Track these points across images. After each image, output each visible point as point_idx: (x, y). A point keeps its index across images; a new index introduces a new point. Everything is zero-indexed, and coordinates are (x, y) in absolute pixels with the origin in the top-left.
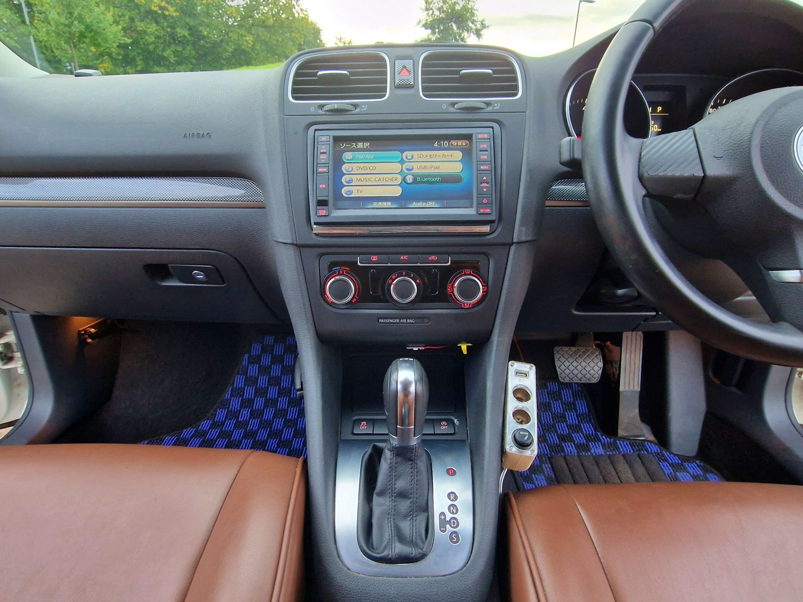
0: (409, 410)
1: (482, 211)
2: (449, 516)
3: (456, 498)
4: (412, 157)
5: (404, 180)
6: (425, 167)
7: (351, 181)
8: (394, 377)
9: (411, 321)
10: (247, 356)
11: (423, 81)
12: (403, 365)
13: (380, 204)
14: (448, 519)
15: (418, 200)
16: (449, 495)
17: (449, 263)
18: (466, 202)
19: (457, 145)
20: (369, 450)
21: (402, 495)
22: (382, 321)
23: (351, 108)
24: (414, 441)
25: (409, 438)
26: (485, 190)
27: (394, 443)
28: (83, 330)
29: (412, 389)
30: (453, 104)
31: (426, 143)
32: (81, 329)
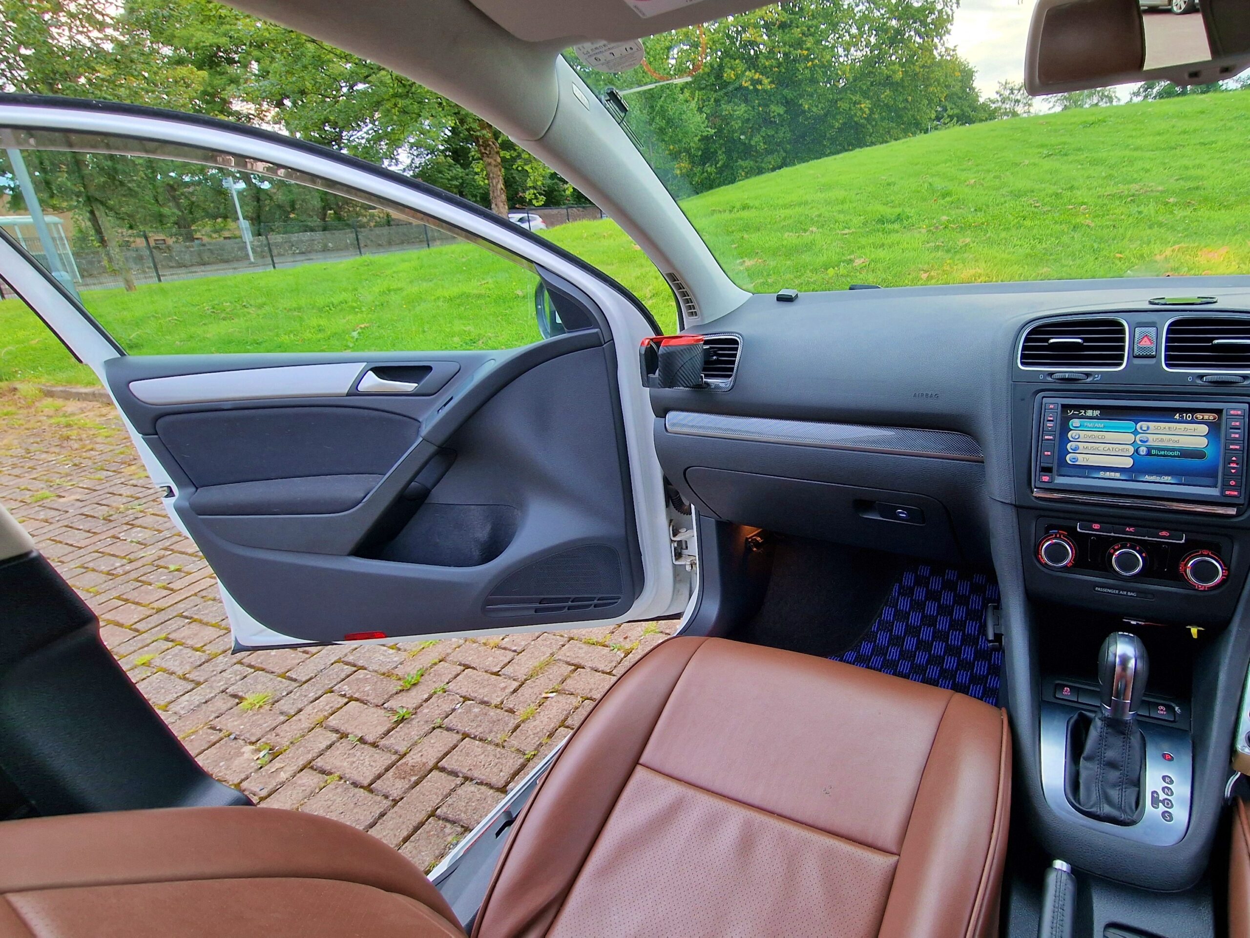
0: (1126, 686)
1: (1227, 493)
3: (1172, 781)
4: (1148, 428)
5: (1137, 451)
6: (1162, 441)
7: (1077, 448)
8: (1112, 649)
9: (1133, 594)
10: (897, 586)
11: (1167, 349)
12: (1122, 639)
13: (1108, 474)
15: (1151, 473)
16: (1164, 778)
17: (1183, 541)
18: (1210, 481)
19: (1203, 419)
20: (1076, 717)
21: (1112, 765)
22: (1099, 589)
23: (1083, 377)
24: (1129, 716)
25: (1123, 713)
26: (1233, 471)
27: (1107, 714)
28: (750, 538)
29: (1132, 664)
30: (1201, 376)
31: (1165, 414)
32: (748, 537)
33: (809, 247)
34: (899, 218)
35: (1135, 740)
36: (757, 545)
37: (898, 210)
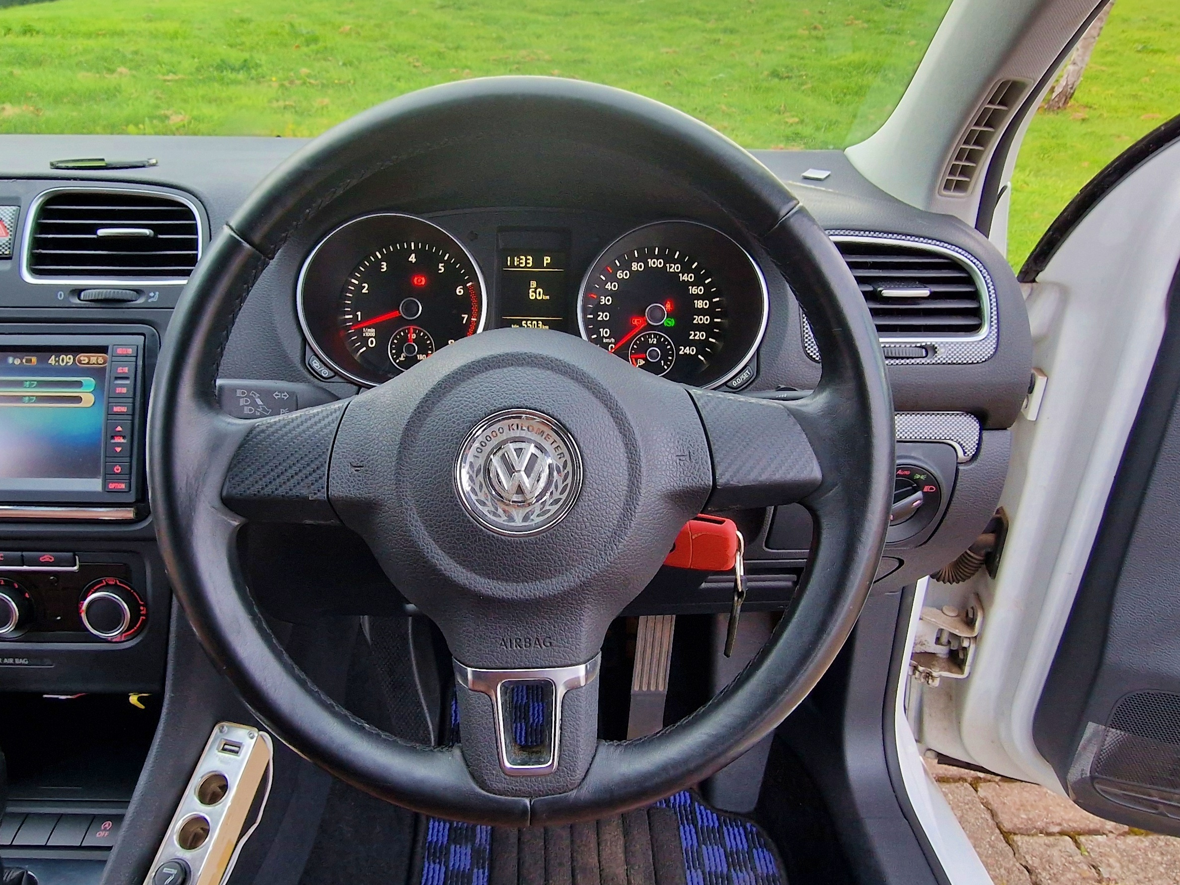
33: (111, 94)
34: (245, 66)
37: (246, 55)
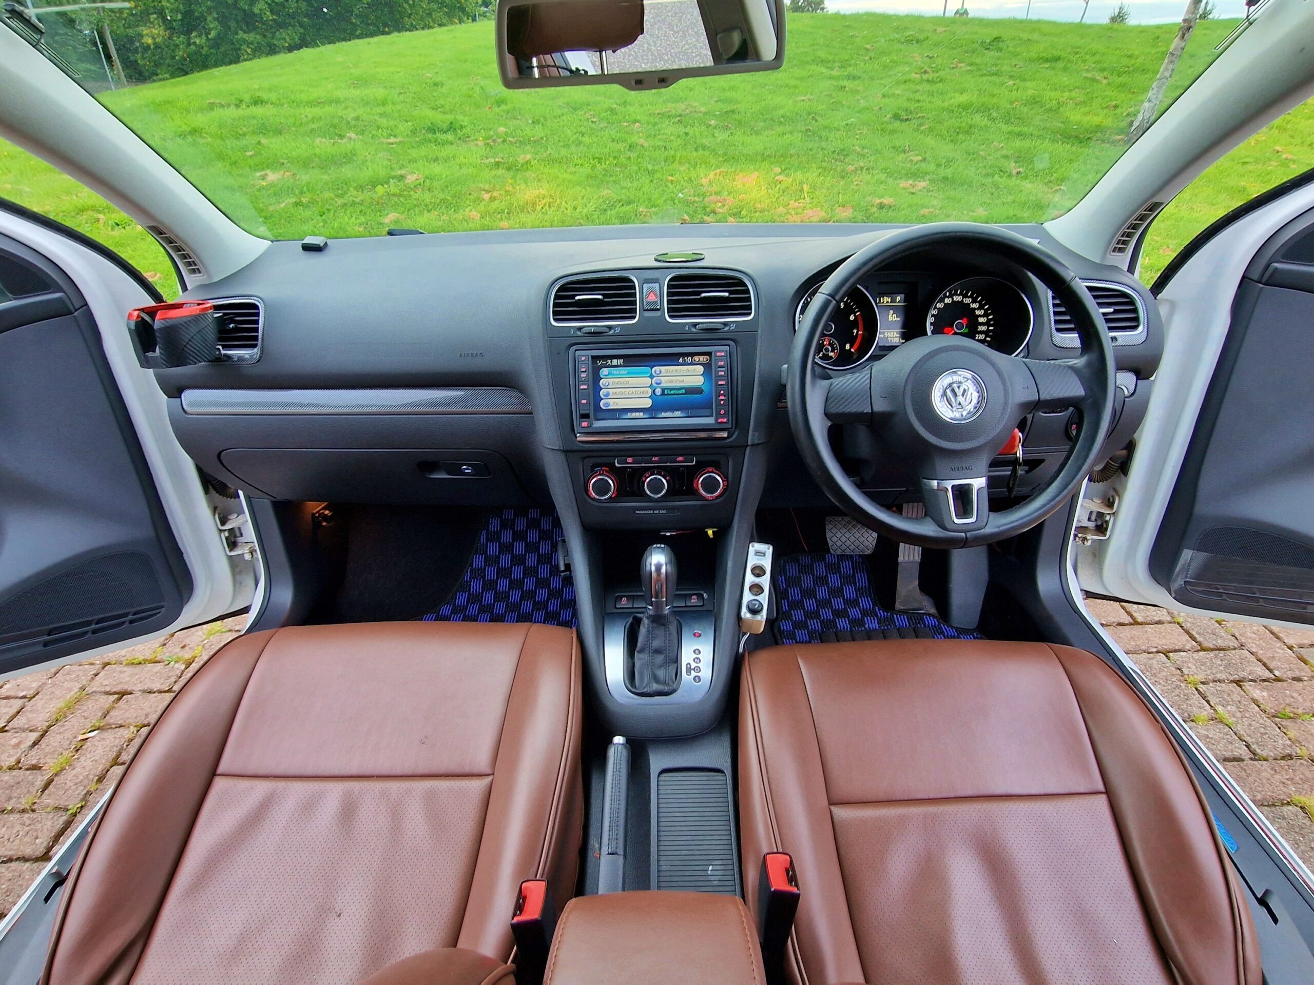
0: (662, 586)
1: (720, 420)
2: (693, 665)
3: (700, 652)
4: (660, 371)
5: (654, 392)
6: (671, 381)
7: (607, 395)
8: (648, 560)
9: (663, 512)
10: (485, 532)
11: (669, 302)
12: (656, 550)
13: (634, 415)
14: (692, 667)
15: (666, 411)
16: (694, 651)
17: (694, 463)
18: (707, 412)
19: (699, 361)
20: (631, 620)
21: (658, 651)
22: (638, 512)
23: (607, 330)
24: (667, 610)
25: (662, 609)
26: (722, 402)
27: (651, 613)
28: (317, 512)
29: (663, 570)
30: (695, 325)
31: (671, 359)
32: (315, 511)
34: (452, 127)
35: (673, 628)
36: (326, 518)
37: (451, 118)
